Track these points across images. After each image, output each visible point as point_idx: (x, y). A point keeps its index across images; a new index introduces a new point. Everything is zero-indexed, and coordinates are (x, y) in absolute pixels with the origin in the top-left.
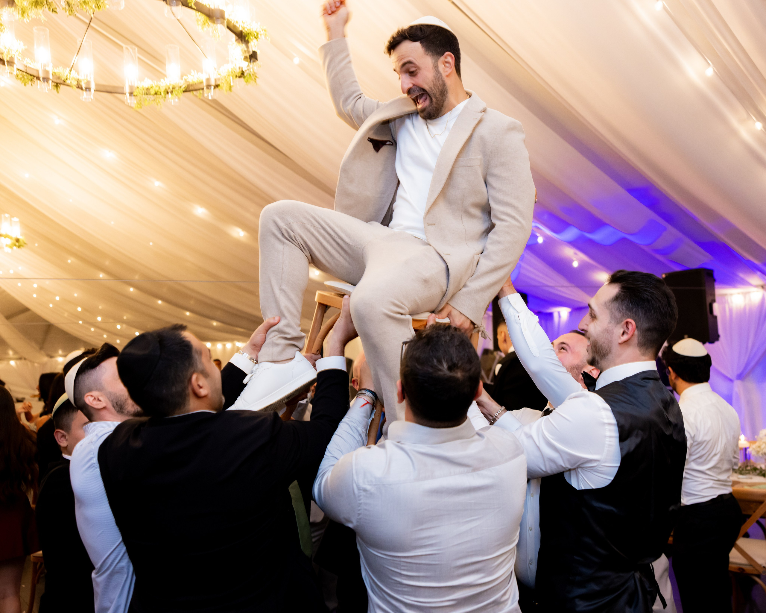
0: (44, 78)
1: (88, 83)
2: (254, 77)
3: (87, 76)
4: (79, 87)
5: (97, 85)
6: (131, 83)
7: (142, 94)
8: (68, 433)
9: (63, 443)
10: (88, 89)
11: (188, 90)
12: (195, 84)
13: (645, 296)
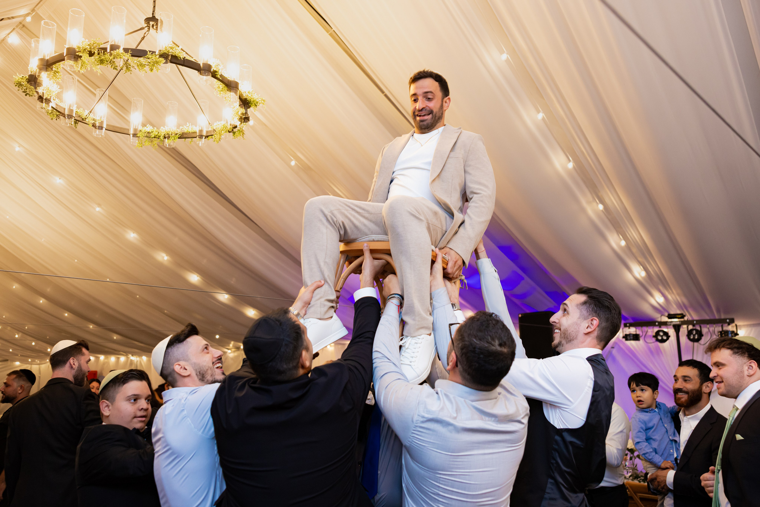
0: (68, 115)
1: (102, 122)
2: (241, 132)
3: (101, 118)
4: (94, 126)
5: (107, 125)
6: (136, 127)
7: (144, 137)
8: (112, 404)
9: (107, 412)
10: (101, 128)
11: (182, 137)
12: (189, 132)
13: (606, 304)
